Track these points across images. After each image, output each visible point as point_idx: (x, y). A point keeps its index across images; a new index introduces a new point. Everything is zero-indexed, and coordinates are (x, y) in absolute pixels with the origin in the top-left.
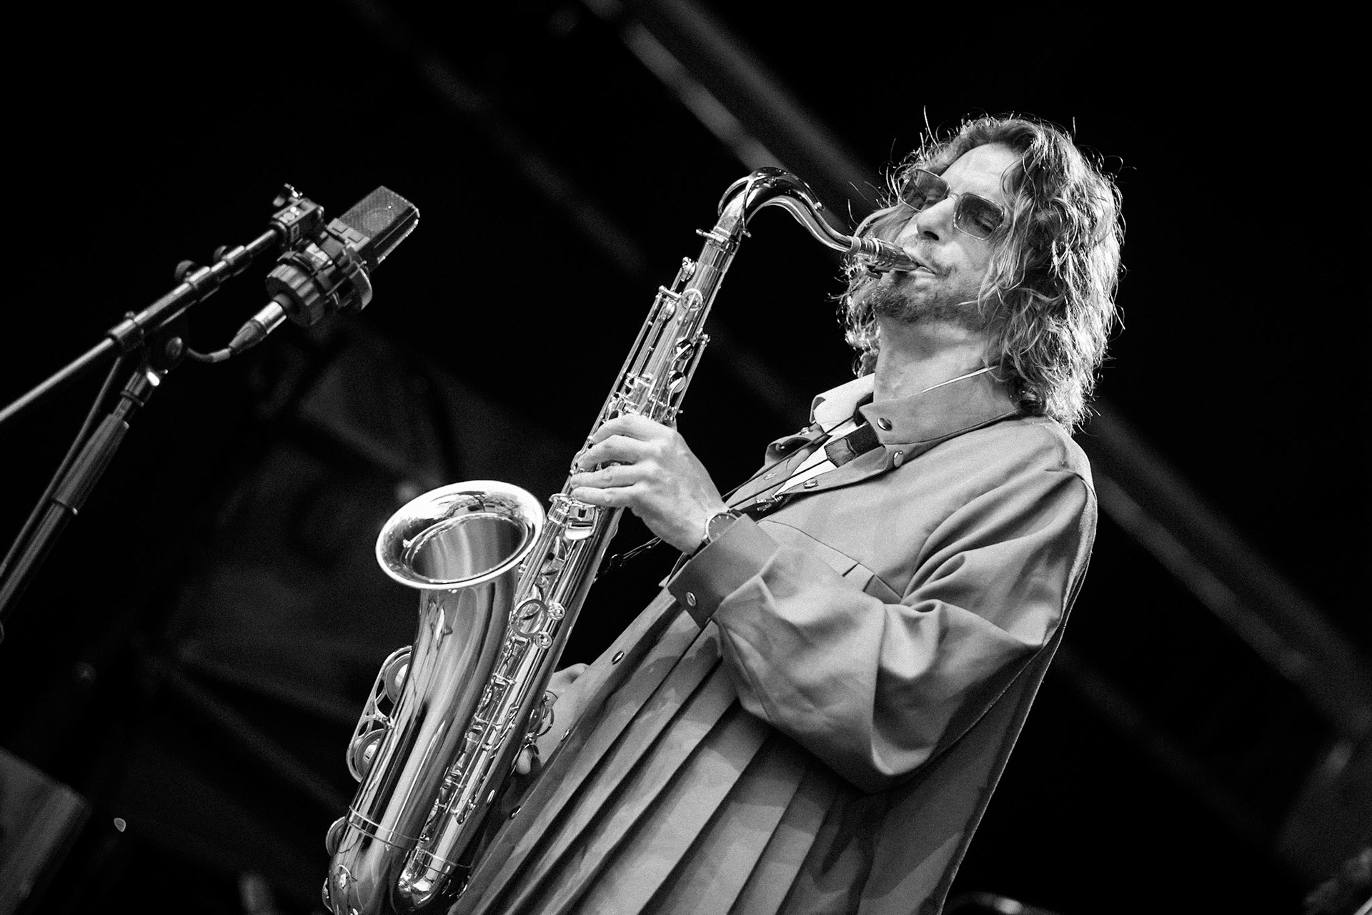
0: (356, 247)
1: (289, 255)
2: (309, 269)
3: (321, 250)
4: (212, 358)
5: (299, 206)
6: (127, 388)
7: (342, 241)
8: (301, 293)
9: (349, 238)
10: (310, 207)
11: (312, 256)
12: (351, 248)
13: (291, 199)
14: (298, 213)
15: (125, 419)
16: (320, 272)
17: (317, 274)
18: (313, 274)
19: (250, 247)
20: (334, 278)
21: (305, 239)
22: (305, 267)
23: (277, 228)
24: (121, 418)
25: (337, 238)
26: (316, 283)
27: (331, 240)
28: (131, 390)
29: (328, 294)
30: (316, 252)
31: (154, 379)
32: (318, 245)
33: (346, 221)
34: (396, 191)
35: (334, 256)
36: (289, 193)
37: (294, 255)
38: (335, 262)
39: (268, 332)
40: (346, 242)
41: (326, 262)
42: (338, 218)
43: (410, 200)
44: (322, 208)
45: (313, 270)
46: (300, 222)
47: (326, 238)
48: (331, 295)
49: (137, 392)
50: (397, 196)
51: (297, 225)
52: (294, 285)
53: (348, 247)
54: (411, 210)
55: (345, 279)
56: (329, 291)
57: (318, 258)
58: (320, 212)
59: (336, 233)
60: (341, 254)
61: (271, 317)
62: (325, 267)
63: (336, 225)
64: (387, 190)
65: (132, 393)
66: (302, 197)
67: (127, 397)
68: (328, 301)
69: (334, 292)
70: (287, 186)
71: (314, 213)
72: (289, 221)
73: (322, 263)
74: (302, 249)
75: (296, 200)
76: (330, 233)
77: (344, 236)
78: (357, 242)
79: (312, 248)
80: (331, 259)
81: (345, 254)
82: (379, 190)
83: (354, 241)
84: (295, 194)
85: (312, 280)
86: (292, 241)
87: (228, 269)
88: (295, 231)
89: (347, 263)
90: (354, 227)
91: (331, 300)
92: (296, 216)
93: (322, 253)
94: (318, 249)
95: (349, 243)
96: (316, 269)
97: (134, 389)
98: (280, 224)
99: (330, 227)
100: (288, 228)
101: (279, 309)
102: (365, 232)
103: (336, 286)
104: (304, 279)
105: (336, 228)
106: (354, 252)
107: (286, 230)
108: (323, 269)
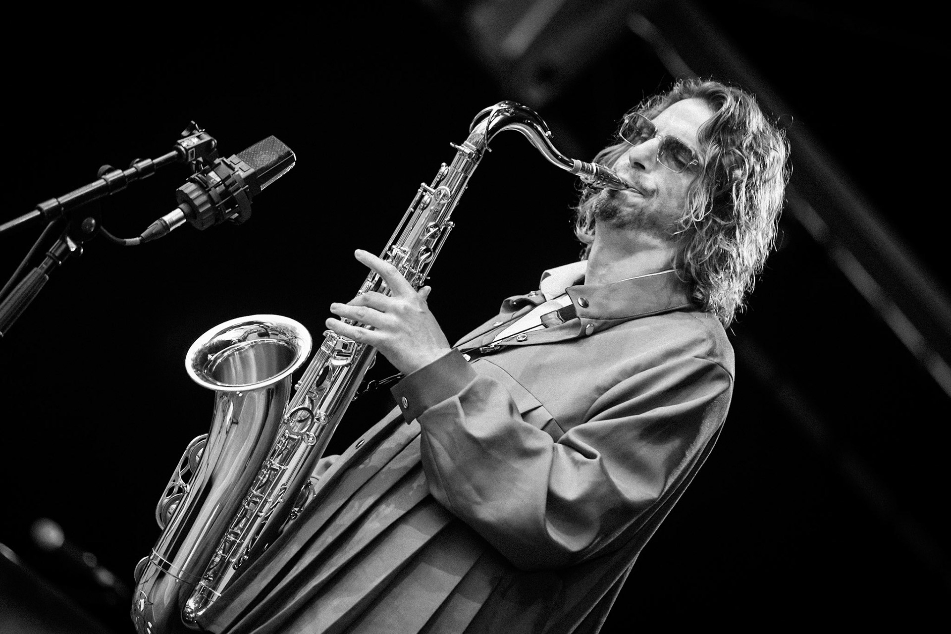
0: (243, 175)
2: (205, 186)
3: (218, 175)
4: (125, 242)
5: (198, 137)
6: (50, 250)
7: (233, 169)
8: (197, 203)
9: (239, 167)
10: (206, 137)
11: (210, 178)
14: (196, 142)
15: (46, 272)
16: (213, 189)
17: (210, 190)
18: (207, 190)
19: (156, 161)
20: (223, 195)
23: (179, 150)
24: (43, 271)
26: (210, 196)
27: (223, 166)
28: (53, 252)
29: (217, 206)
31: (73, 247)
33: (240, 157)
34: (281, 140)
35: (224, 178)
36: (194, 129)
37: (197, 176)
38: (224, 183)
39: (171, 229)
40: (236, 170)
41: (219, 182)
42: (236, 154)
44: (215, 141)
45: (207, 187)
46: (195, 147)
47: (220, 164)
49: (57, 254)
50: (281, 143)
51: (194, 149)
52: (192, 196)
53: (237, 173)
54: (289, 153)
55: (230, 195)
56: (218, 203)
57: (213, 180)
58: (214, 143)
59: (231, 164)
60: (230, 178)
61: (174, 219)
62: (218, 185)
63: (233, 159)
64: (276, 139)
65: (53, 254)
66: (201, 130)
67: (49, 256)
70: (193, 122)
71: (209, 143)
72: (188, 147)
73: (215, 183)
75: (197, 132)
77: (236, 167)
78: (244, 171)
80: (222, 180)
81: (233, 178)
82: (270, 138)
83: (242, 170)
84: (197, 128)
85: (207, 194)
87: (137, 174)
89: (233, 185)
90: (245, 161)
92: (194, 144)
93: (217, 177)
94: (215, 174)
95: (238, 171)
96: (210, 186)
97: (56, 251)
98: (181, 147)
100: (187, 150)
101: (182, 214)
103: (224, 201)
104: (200, 192)
105: (233, 161)
106: (241, 177)
107: (185, 152)
108: (215, 187)
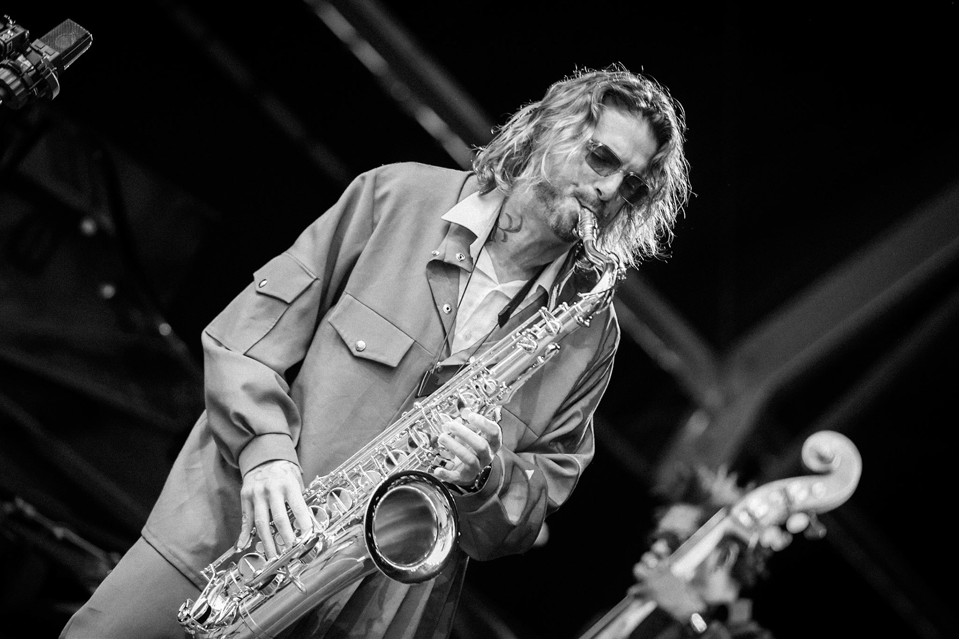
0: (50, 58)
1: (5, 62)
2: (19, 71)
3: (27, 59)
5: (13, 30)
7: (41, 54)
8: (13, 87)
9: (45, 52)
10: (20, 30)
11: (21, 63)
12: (46, 59)
13: (8, 25)
14: (12, 35)
16: (26, 74)
17: (23, 75)
18: (21, 75)
20: (34, 78)
21: (17, 52)
22: (16, 70)
25: (38, 52)
26: (23, 81)
27: (33, 52)
29: (30, 89)
30: (24, 61)
32: (25, 56)
33: (44, 41)
34: (78, 23)
35: (35, 64)
36: (7, 21)
37: (9, 62)
38: (36, 67)
40: (44, 55)
41: (30, 67)
42: (39, 39)
43: (87, 29)
44: (28, 32)
45: (21, 72)
46: (12, 40)
47: (31, 51)
48: (33, 89)
50: (78, 26)
51: (11, 42)
52: (8, 82)
53: (45, 58)
54: (87, 35)
55: (42, 78)
56: (31, 86)
57: (24, 64)
58: (27, 34)
59: (37, 49)
60: (40, 62)
62: (28, 71)
63: (37, 43)
64: (72, 22)
66: (15, 24)
68: (30, 93)
69: (35, 87)
70: (6, 16)
71: (23, 35)
72: (6, 39)
73: (27, 68)
74: (15, 58)
75: (11, 26)
76: (33, 49)
77: (42, 51)
78: (51, 56)
79: (21, 58)
80: (33, 65)
81: (42, 62)
82: (66, 21)
83: (49, 54)
84: (11, 22)
85: (20, 78)
86: (8, 52)
88: (10, 47)
89: (43, 69)
90: (49, 45)
91: (32, 93)
92: (10, 36)
93: (27, 61)
94: (25, 59)
95: (45, 56)
96: (23, 72)
99: (33, 45)
100: (5, 44)
102: (57, 49)
103: (36, 84)
104: (15, 78)
105: (37, 45)
106: (49, 61)
107: (3, 45)
108: (27, 72)
